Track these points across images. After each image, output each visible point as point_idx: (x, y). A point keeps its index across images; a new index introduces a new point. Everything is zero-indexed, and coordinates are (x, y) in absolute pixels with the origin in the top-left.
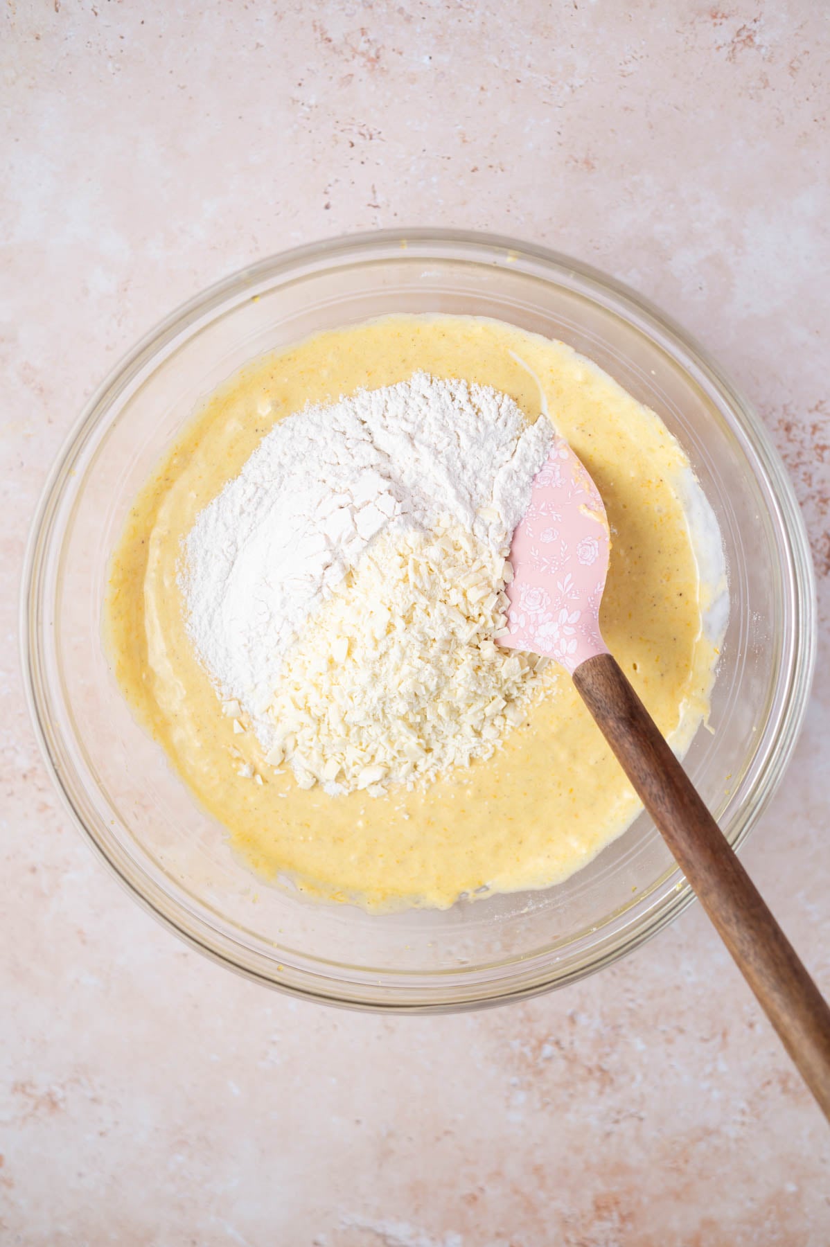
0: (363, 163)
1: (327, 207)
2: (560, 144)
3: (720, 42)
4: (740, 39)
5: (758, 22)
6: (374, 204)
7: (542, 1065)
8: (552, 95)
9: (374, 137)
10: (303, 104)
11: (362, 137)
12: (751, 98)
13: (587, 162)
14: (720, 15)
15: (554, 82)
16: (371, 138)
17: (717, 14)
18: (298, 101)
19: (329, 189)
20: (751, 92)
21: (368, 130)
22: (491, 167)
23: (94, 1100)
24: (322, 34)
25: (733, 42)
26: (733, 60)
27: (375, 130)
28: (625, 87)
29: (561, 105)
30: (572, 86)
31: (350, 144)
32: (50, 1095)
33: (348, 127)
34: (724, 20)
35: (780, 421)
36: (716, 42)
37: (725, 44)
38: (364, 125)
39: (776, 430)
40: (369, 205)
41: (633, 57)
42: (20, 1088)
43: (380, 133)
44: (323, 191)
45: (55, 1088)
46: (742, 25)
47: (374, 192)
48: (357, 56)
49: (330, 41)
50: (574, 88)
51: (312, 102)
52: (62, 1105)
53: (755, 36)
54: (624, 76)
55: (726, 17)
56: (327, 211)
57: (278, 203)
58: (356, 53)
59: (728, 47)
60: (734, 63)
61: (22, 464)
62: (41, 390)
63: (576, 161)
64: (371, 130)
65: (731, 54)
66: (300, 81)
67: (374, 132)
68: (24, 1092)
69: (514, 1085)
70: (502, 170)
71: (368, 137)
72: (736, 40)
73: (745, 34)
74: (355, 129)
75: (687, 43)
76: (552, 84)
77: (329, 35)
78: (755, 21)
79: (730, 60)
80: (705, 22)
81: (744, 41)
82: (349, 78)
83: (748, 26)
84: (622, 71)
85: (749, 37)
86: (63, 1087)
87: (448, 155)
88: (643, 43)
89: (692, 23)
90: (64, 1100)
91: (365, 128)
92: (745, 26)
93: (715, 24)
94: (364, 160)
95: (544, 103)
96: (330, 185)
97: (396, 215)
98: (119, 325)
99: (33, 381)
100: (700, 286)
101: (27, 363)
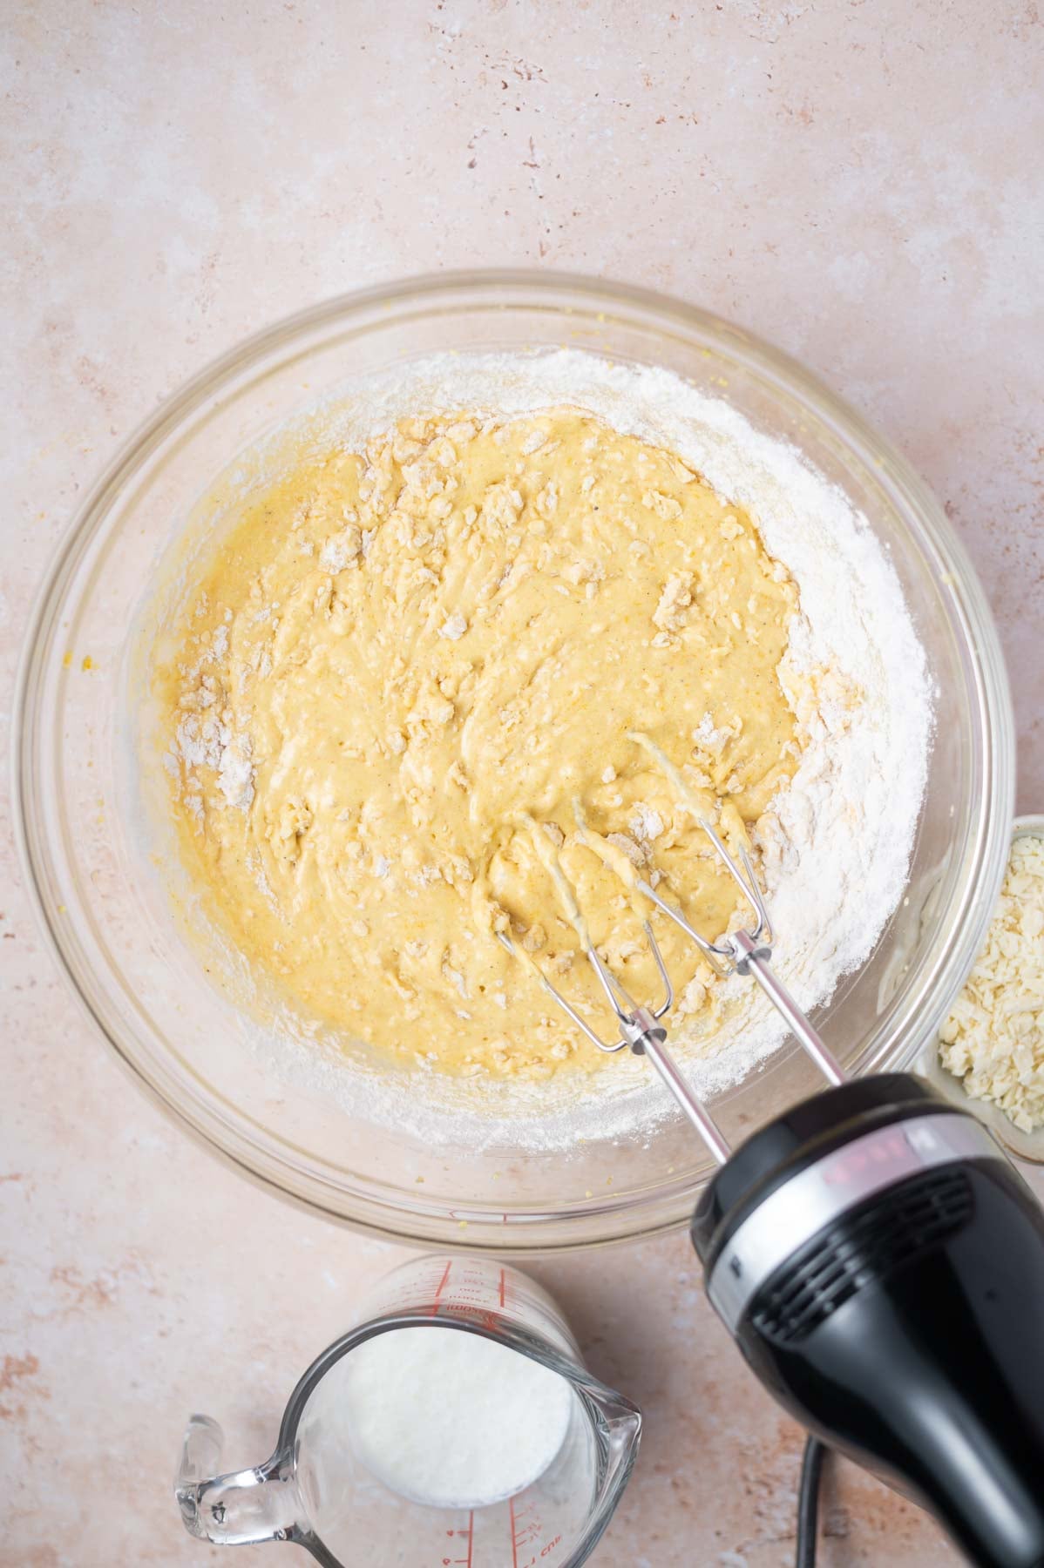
0: (518, 109)
1: (471, 166)
2: (771, 91)
6: (533, 163)
8: (761, 27)
9: (532, 76)
10: (443, 32)
11: (518, 75)
12: (1016, 36)
13: (803, 114)
15: (763, 10)
16: (529, 79)
18: (437, 28)
19: (475, 142)
20: (1015, 28)
21: (525, 67)
22: (681, 117)
23: (153, 1291)
27: (535, 67)
28: (854, 18)
29: (772, 40)
30: (787, 16)
31: (503, 85)
32: (98, 1284)
33: (501, 63)
38: (521, 60)
39: (1035, 461)
40: (525, 164)
42: (61, 1274)
43: (541, 71)
44: (468, 144)
45: (104, 1276)
47: (532, 147)
50: (790, 19)
51: (455, 30)
52: (113, 1297)
56: (473, 170)
57: (409, 159)
61: (77, 486)
62: (103, 392)
63: (791, 113)
64: (528, 67)
67: (534, 70)
68: (65, 1280)
69: (683, 1282)
70: (696, 123)
71: (525, 76)
74: (510, 66)
76: (762, 13)
86: (115, 1274)
87: (628, 101)
90: (116, 1290)
91: (522, 64)
94: (521, 106)
95: (751, 36)
96: (475, 137)
97: (558, 177)
98: (204, 311)
99: (92, 380)
100: (943, 275)
101: (85, 358)
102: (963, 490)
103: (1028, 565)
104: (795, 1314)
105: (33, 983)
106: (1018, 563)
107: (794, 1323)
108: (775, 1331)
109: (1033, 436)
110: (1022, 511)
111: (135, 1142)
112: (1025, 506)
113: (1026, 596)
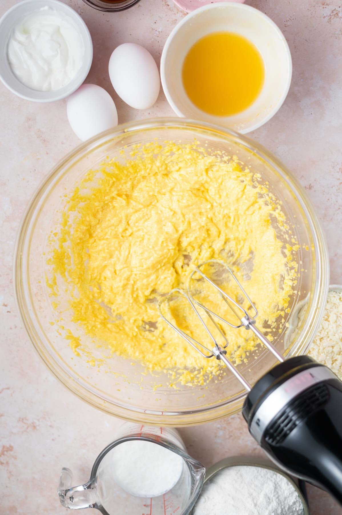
3: (325, 15)
4: (333, 14)
5: (340, 8)
7: (230, 421)
10: (156, 31)
14: (326, 4)
17: (324, 3)
18: (154, 29)
20: (336, 35)
23: (51, 426)
24: (165, 3)
25: (330, 15)
26: (330, 22)
28: (286, 31)
32: (33, 423)
34: (327, 6)
35: (340, 169)
36: (323, 15)
37: (327, 16)
39: (338, 172)
41: (290, 19)
42: (22, 420)
45: (35, 421)
46: (334, 9)
48: (179, 12)
49: (168, 6)
51: (160, 30)
52: (38, 428)
53: (339, 13)
54: (286, 26)
55: (328, 5)
58: (179, 11)
59: (328, 17)
60: (330, 24)
61: (35, 170)
65: (329, 20)
66: (156, 21)
68: (23, 421)
69: (219, 428)
72: (331, 14)
73: (335, 12)
75: (312, 14)
77: (168, 3)
78: (340, 7)
79: (329, 22)
80: (320, 6)
81: (335, 15)
82: (175, 21)
83: (337, 9)
84: (285, 24)
85: (337, 13)
86: (39, 420)
88: (294, 13)
89: (314, 6)
90: (39, 425)
92: (335, 9)
93: (323, 8)
99: (41, 137)
100: (311, 113)
101: (39, 130)
102: (315, 180)
103: (335, 204)
104: (278, 435)
105: (16, 327)
106: (332, 204)
107: (278, 438)
108: (273, 442)
109: (338, 164)
110: (334, 187)
111: (46, 379)
112: (334, 186)
113: (334, 215)
